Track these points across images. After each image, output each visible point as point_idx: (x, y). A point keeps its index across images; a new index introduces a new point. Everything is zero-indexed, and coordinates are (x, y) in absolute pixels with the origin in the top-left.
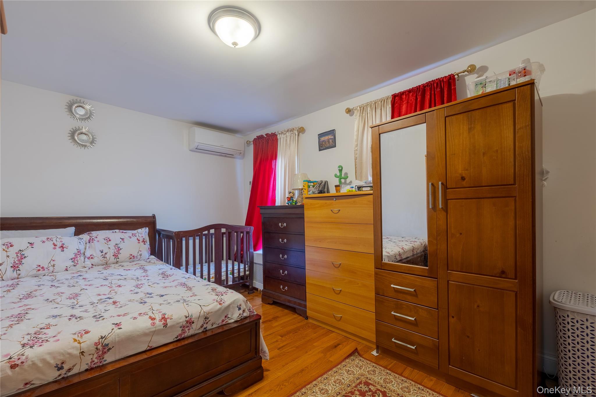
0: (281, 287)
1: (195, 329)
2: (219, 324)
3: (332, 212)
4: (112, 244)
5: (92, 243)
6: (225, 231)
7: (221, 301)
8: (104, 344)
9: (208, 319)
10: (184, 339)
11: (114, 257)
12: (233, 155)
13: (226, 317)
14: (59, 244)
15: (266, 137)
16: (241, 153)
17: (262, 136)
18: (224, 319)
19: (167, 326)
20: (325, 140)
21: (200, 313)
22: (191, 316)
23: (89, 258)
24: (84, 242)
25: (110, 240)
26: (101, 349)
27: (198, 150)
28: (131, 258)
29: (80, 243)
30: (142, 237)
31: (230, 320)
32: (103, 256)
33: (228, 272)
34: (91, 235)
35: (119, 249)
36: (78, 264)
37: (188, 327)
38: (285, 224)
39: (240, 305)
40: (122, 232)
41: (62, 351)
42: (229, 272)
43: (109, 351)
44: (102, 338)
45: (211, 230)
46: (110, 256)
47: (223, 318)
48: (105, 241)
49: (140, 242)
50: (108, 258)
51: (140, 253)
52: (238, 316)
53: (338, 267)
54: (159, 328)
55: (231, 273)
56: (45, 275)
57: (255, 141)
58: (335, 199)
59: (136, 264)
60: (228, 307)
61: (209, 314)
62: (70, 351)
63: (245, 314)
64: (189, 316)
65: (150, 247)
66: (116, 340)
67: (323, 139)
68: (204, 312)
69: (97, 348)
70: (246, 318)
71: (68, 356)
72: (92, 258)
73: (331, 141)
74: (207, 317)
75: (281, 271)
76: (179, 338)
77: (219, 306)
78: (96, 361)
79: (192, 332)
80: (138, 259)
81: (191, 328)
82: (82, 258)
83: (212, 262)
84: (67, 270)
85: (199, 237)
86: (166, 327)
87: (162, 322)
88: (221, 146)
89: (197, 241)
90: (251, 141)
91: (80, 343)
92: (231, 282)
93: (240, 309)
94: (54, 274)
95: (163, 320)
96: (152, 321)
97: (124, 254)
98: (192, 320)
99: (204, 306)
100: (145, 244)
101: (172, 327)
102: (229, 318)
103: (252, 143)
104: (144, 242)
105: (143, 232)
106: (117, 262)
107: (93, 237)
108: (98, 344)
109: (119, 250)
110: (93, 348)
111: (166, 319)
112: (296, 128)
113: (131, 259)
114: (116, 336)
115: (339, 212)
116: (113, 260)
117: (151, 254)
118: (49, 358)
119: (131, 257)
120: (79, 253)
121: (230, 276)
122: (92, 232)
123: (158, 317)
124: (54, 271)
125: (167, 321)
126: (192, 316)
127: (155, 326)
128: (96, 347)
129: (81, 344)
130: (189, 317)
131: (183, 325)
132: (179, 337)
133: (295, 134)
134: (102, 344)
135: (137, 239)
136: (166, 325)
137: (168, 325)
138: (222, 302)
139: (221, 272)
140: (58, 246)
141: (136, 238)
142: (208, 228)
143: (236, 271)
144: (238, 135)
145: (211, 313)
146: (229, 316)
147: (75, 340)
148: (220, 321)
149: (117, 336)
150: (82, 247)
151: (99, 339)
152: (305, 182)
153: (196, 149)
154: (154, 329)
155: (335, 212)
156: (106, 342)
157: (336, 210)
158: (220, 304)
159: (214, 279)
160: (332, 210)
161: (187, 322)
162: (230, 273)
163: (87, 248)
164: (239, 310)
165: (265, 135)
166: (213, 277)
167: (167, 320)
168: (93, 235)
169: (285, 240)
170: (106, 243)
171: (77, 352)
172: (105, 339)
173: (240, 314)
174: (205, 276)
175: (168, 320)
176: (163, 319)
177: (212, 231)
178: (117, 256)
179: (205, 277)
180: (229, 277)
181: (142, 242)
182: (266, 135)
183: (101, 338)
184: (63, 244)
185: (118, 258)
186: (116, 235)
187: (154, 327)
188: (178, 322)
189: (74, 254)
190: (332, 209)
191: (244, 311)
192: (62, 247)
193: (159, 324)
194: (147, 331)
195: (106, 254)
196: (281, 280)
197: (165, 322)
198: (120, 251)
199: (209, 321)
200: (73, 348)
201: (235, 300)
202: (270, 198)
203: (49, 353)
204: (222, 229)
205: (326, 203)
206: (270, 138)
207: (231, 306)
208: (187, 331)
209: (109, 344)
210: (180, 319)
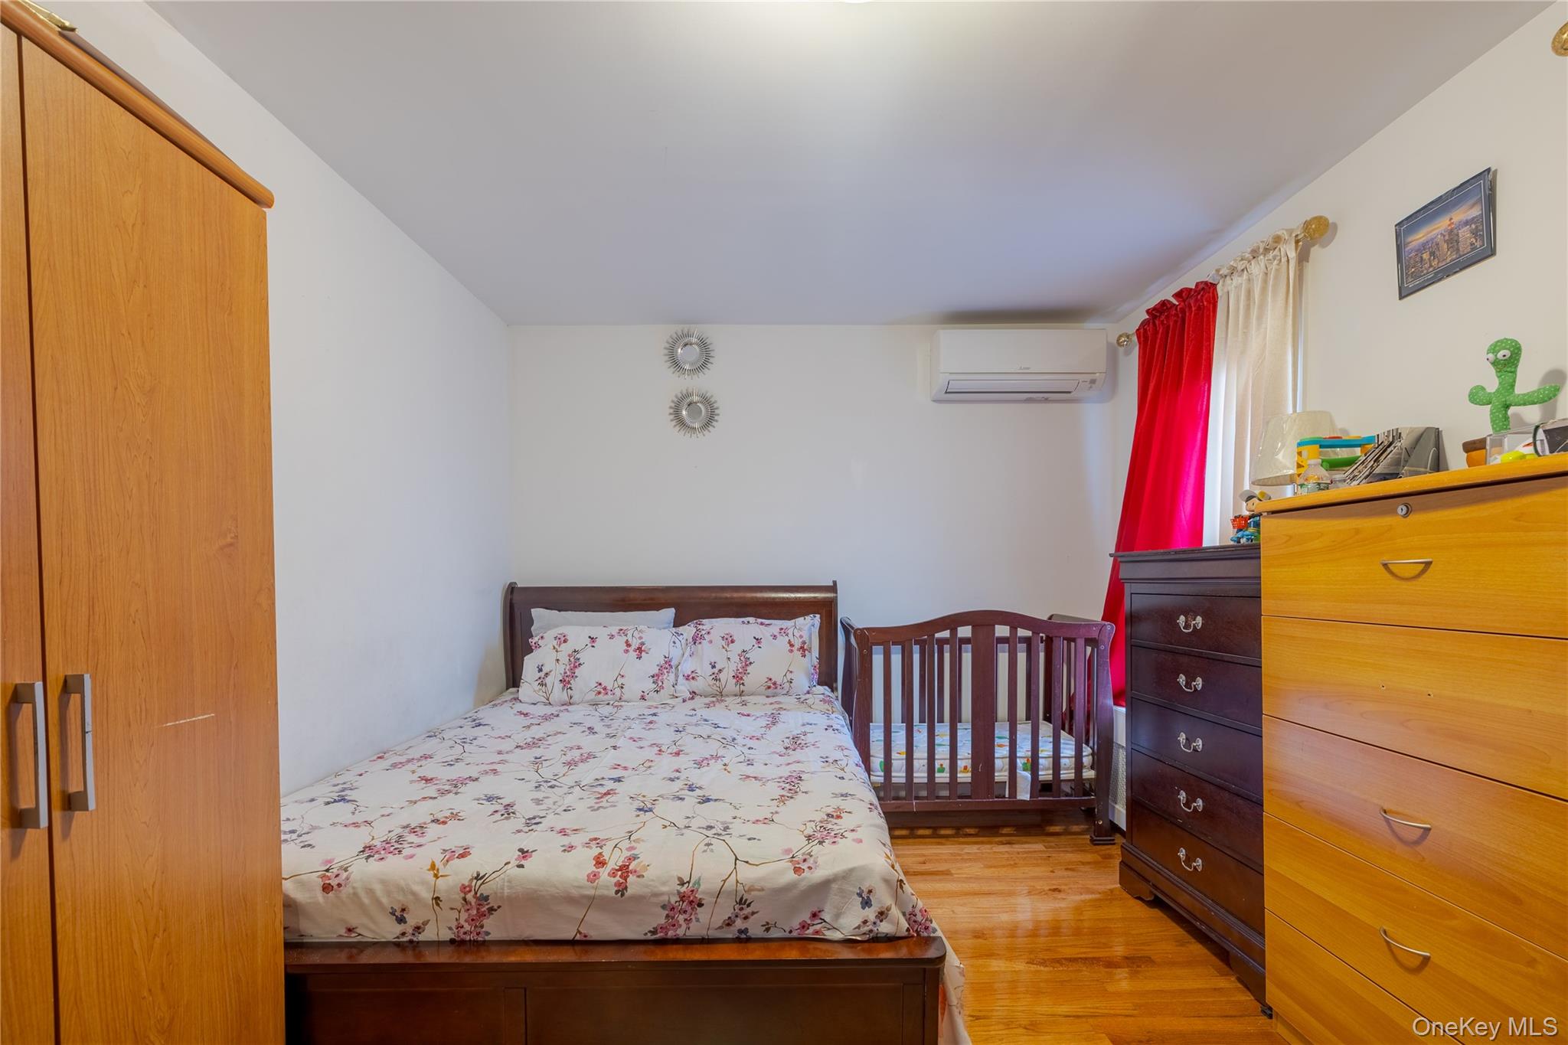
0: (1182, 854)
1: (703, 924)
2: (791, 932)
3: (1388, 575)
4: (735, 649)
5: (700, 646)
6: (1008, 635)
7: (805, 860)
8: (478, 895)
9: (749, 905)
10: (677, 941)
11: (735, 680)
12: (1069, 392)
13: (814, 915)
14: (635, 644)
15: (1177, 303)
16: (1093, 382)
17: (1164, 304)
18: (809, 922)
19: (627, 894)
20: (1432, 239)
21: (725, 881)
22: (694, 884)
23: (687, 678)
24: (683, 642)
25: (733, 642)
26: (473, 904)
27: (952, 394)
28: (769, 687)
29: (674, 643)
30: (801, 637)
31: (829, 929)
32: (713, 676)
33: (1018, 760)
34: (700, 627)
35: (748, 663)
36: (663, 688)
37: (685, 912)
38: (1199, 619)
39: (870, 892)
40: (762, 624)
41: (402, 883)
42: (1020, 762)
43: (492, 914)
44: (478, 877)
45: (959, 629)
46: (727, 677)
47: (806, 917)
48: (723, 643)
49: (795, 649)
50: (723, 681)
51: (789, 676)
52: (858, 927)
53: (1417, 842)
54: (606, 892)
55: (1029, 765)
56: (608, 704)
57: (1142, 330)
58: (1401, 510)
59: (773, 702)
60: (825, 885)
61: (752, 893)
62: (416, 888)
63: (885, 928)
64: (689, 882)
65: (819, 663)
66: (503, 893)
67: (1419, 237)
68: (737, 882)
69: (465, 899)
70: (890, 940)
71: (411, 897)
72: (693, 678)
73: (1465, 233)
74: (746, 900)
75: (1183, 796)
76: (659, 935)
77: (791, 876)
78: (467, 927)
79: (696, 930)
80: (785, 692)
81: (693, 917)
82: (672, 676)
83: (943, 722)
84: (643, 698)
85: (900, 646)
86: (622, 895)
87: (614, 877)
88: (1021, 369)
89: (896, 659)
90: (1130, 333)
91: (436, 876)
92: (1027, 793)
93: (866, 903)
94: (623, 703)
95: (620, 873)
96: (594, 869)
97: (755, 677)
98: (699, 896)
99: (747, 862)
100: (804, 656)
101: (639, 899)
102: (825, 921)
103: (1135, 339)
104: (804, 650)
105: (808, 626)
106: (742, 693)
107: (703, 632)
108: (468, 889)
109: (747, 665)
110: (457, 897)
111: (628, 872)
112: (1290, 232)
113: (769, 690)
114: (506, 884)
115: (1423, 572)
116: (731, 686)
117: (820, 683)
118: (378, 889)
119: (770, 684)
120: (667, 664)
121: (1024, 776)
122: (704, 621)
123: (615, 860)
124: (623, 699)
125: (628, 879)
126: (698, 882)
127: (595, 884)
128: (464, 895)
129: (438, 878)
130: (691, 885)
131: (669, 902)
132: (661, 932)
133: (1284, 260)
134: (476, 893)
135: (789, 642)
136: (623, 890)
137: (628, 890)
138: (804, 866)
139: (993, 758)
140: (633, 647)
141: (787, 639)
142: (952, 622)
143: (1045, 763)
144: (1091, 325)
145: (759, 890)
146: (827, 916)
147: (433, 867)
148: (795, 923)
149: (509, 884)
150: (675, 653)
151: (471, 880)
152: (1305, 450)
153: (946, 392)
154: (591, 892)
155: (1407, 575)
156: (484, 890)
157: (1408, 563)
158: (797, 870)
159: (970, 774)
160: (1385, 565)
161: (683, 897)
162: (1024, 764)
163: (687, 654)
164: (863, 908)
165: (1173, 296)
166: (966, 768)
167: (628, 876)
168: (704, 627)
169: (1199, 683)
170: (724, 647)
171: (427, 895)
172: (483, 883)
173: (865, 922)
174: (942, 762)
175: (631, 878)
176: (621, 870)
177: (965, 632)
178: (741, 678)
179: (942, 765)
180: (1018, 775)
181: (799, 650)
182: (1178, 295)
183: (476, 878)
184: (643, 644)
185: (743, 684)
186: (744, 629)
187: (593, 887)
188: (656, 890)
189: (658, 665)
190: (1386, 559)
191: (882, 915)
192: (639, 649)
193: (607, 881)
194: (575, 892)
195: (720, 671)
196: (1179, 826)
197: (622, 881)
198: (749, 669)
199: (753, 913)
200: (423, 883)
201: (852, 870)
202: (1184, 522)
203: (383, 882)
204: (996, 626)
205: (1357, 531)
206: (1192, 302)
207: (835, 886)
208: (684, 926)
209: (488, 896)
210: (664, 884)
